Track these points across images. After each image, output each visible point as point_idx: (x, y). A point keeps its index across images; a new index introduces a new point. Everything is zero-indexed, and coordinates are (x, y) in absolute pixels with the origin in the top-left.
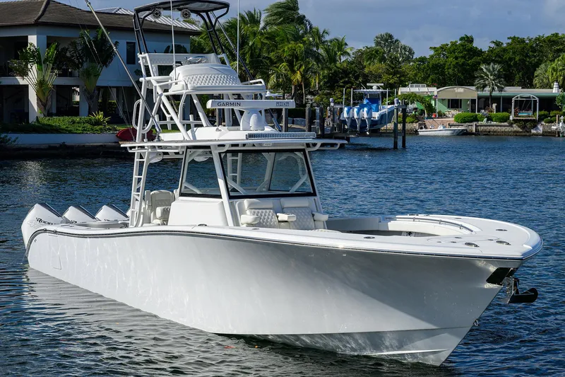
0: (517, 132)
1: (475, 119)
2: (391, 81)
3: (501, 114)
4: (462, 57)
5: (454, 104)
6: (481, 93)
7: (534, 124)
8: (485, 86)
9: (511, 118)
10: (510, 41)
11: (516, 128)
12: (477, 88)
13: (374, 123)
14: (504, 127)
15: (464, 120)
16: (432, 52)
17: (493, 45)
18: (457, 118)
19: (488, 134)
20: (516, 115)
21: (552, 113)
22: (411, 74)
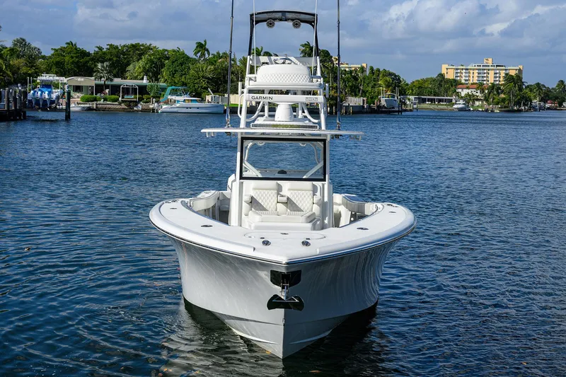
0: (125, 109)
1: (95, 100)
2: (30, 72)
3: (113, 97)
4: (76, 57)
5: (78, 89)
6: (98, 82)
7: (136, 103)
8: (101, 78)
9: (120, 99)
10: (108, 47)
11: (123, 106)
12: (95, 79)
13: (52, 102)
14: (116, 106)
15: (88, 101)
16: (53, 52)
17: (97, 49)
18: (82, 99)
19: (104, 110)
20: (123, 98)
21: (145, 97)
22: (43, 67)
